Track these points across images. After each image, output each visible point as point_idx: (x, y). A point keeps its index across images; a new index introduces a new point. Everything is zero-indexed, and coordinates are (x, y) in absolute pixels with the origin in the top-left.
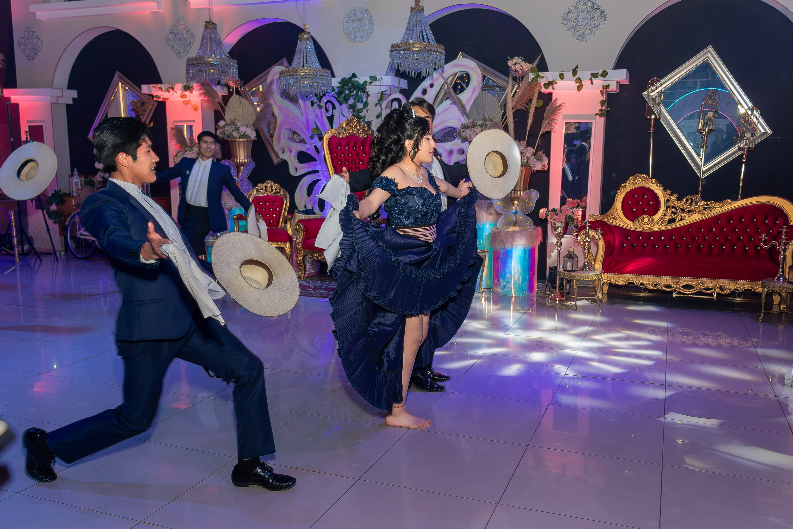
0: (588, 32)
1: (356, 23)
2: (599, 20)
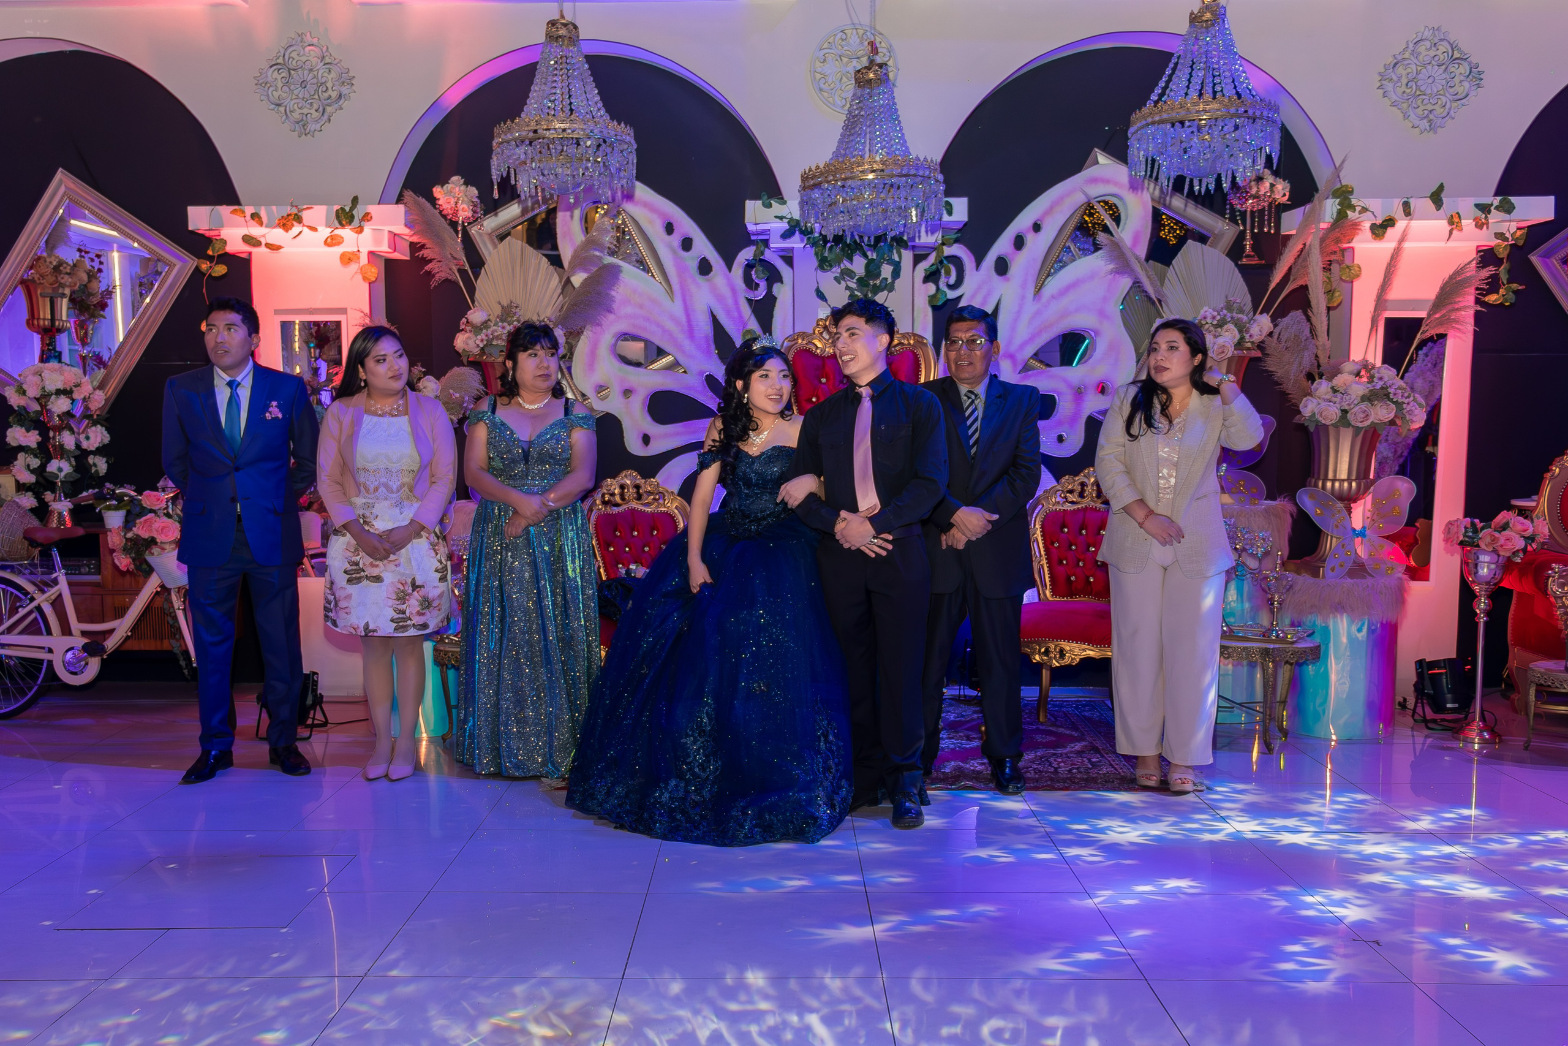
0: (1439, 110)
1: (847, 63)
2: (1466, 84)
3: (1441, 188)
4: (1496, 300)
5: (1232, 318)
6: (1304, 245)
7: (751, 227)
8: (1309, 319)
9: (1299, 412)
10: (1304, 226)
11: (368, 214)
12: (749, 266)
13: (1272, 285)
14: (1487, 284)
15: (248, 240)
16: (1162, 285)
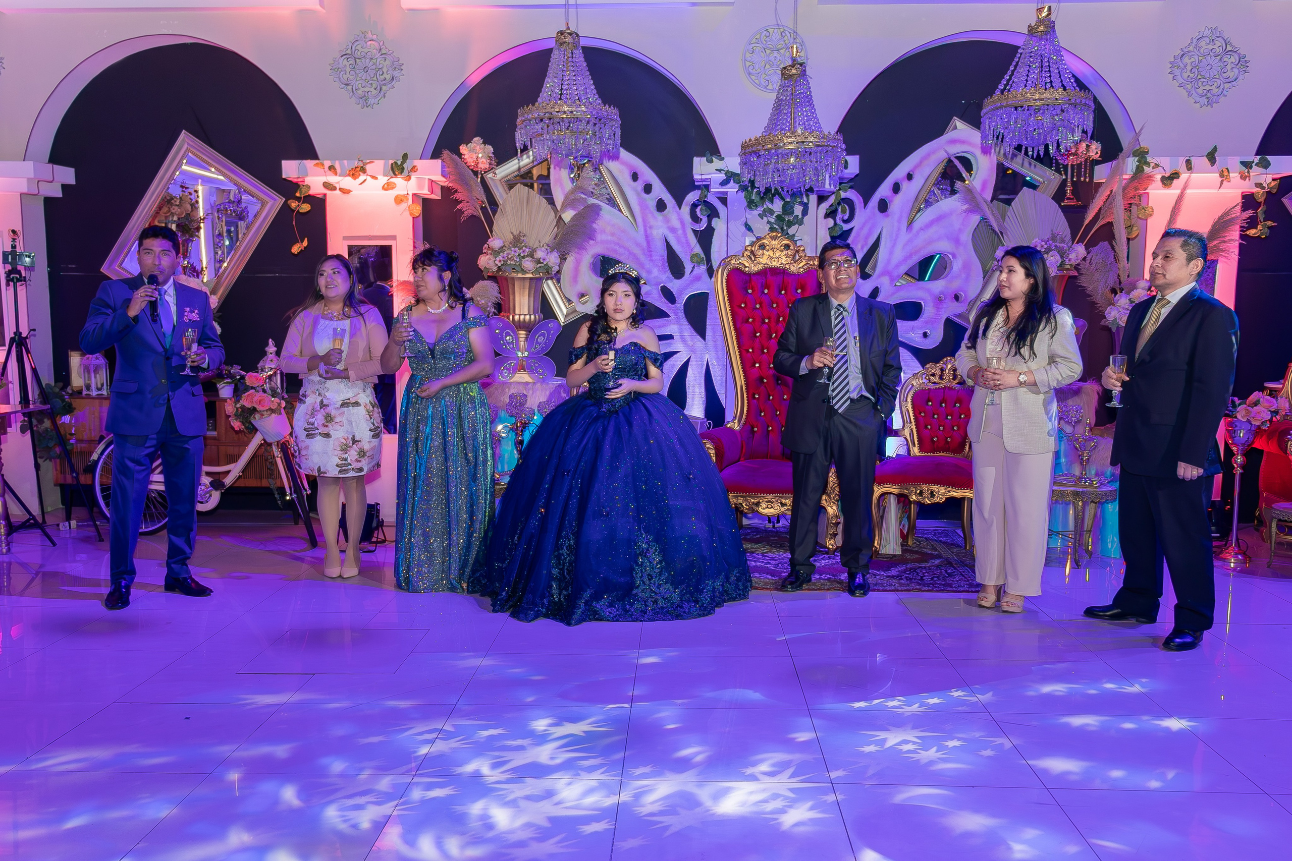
0: (1215, 91)
1: (770, 54)
2: (1236, 71)
3: (1215, 149)
4: (1255, 234)
5: (1056, 246)
6: (1112, 191)
7: (696, 177)
8: (1113, 248)
9: (1105, 318)
10: (1112, 176)
11: (415, 167)
12: (694, 206)
13: (1086, 222)
14: (1247, 223)
15: (327, 185)
16: (1004, 219)
